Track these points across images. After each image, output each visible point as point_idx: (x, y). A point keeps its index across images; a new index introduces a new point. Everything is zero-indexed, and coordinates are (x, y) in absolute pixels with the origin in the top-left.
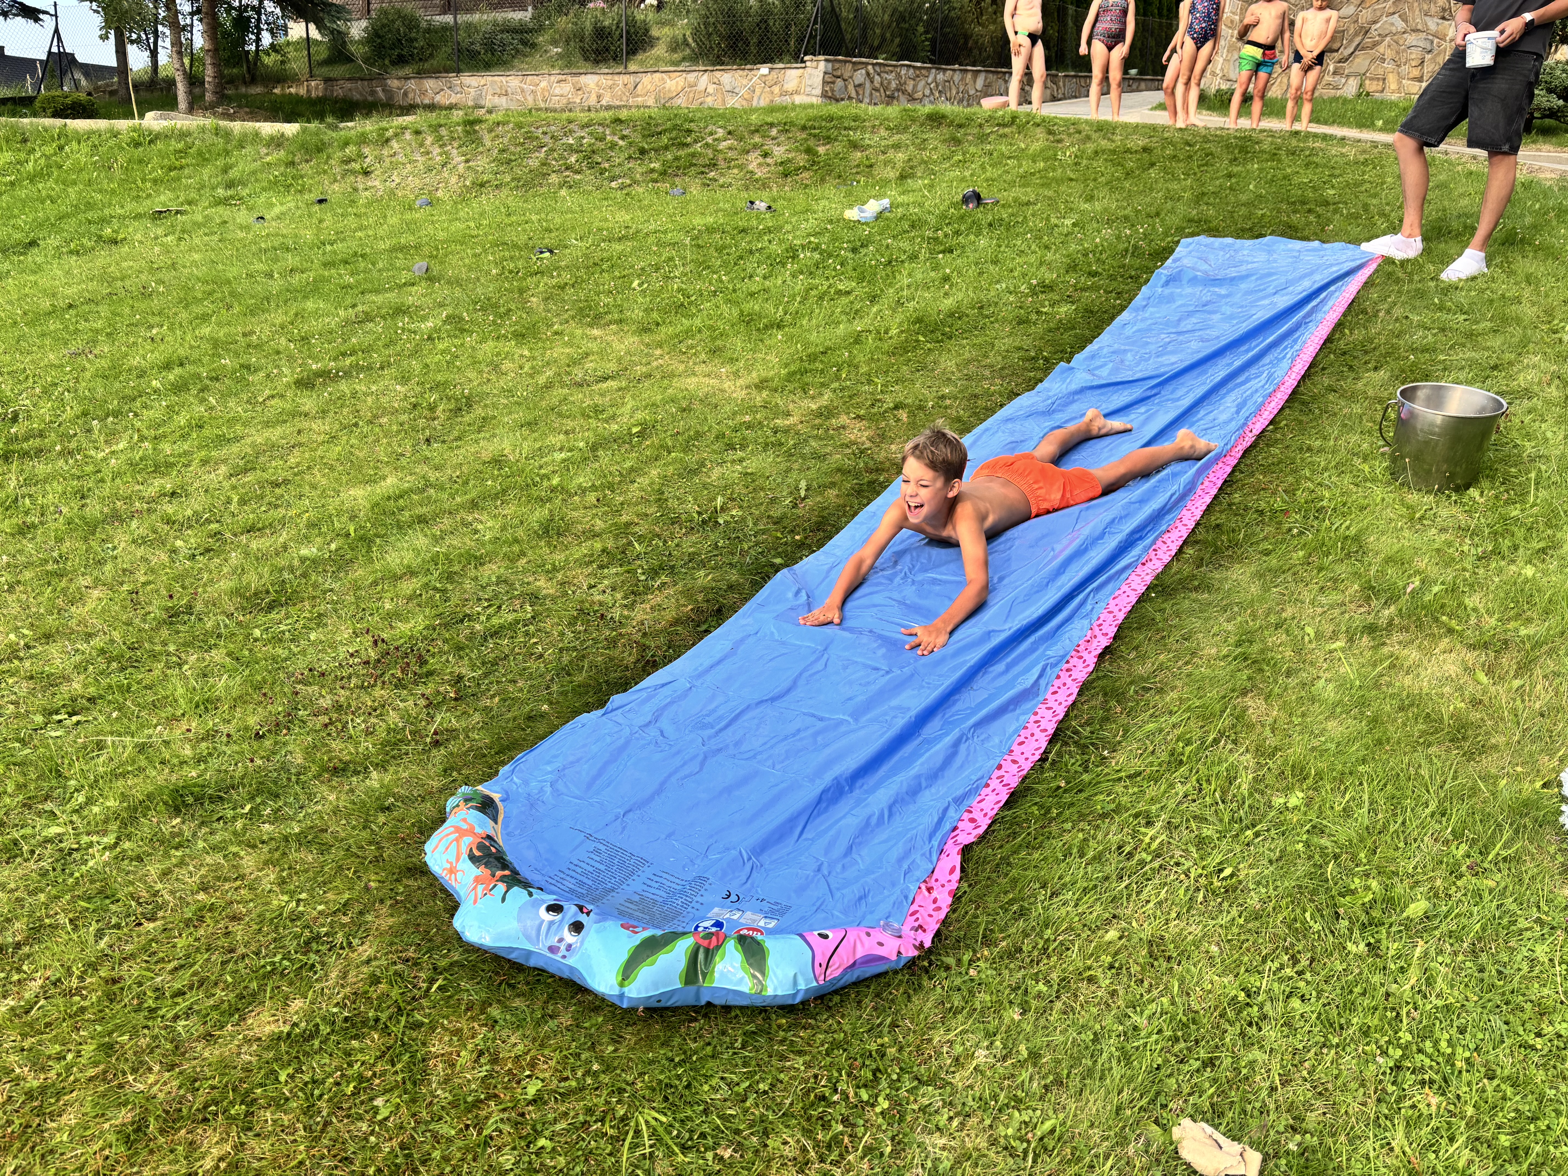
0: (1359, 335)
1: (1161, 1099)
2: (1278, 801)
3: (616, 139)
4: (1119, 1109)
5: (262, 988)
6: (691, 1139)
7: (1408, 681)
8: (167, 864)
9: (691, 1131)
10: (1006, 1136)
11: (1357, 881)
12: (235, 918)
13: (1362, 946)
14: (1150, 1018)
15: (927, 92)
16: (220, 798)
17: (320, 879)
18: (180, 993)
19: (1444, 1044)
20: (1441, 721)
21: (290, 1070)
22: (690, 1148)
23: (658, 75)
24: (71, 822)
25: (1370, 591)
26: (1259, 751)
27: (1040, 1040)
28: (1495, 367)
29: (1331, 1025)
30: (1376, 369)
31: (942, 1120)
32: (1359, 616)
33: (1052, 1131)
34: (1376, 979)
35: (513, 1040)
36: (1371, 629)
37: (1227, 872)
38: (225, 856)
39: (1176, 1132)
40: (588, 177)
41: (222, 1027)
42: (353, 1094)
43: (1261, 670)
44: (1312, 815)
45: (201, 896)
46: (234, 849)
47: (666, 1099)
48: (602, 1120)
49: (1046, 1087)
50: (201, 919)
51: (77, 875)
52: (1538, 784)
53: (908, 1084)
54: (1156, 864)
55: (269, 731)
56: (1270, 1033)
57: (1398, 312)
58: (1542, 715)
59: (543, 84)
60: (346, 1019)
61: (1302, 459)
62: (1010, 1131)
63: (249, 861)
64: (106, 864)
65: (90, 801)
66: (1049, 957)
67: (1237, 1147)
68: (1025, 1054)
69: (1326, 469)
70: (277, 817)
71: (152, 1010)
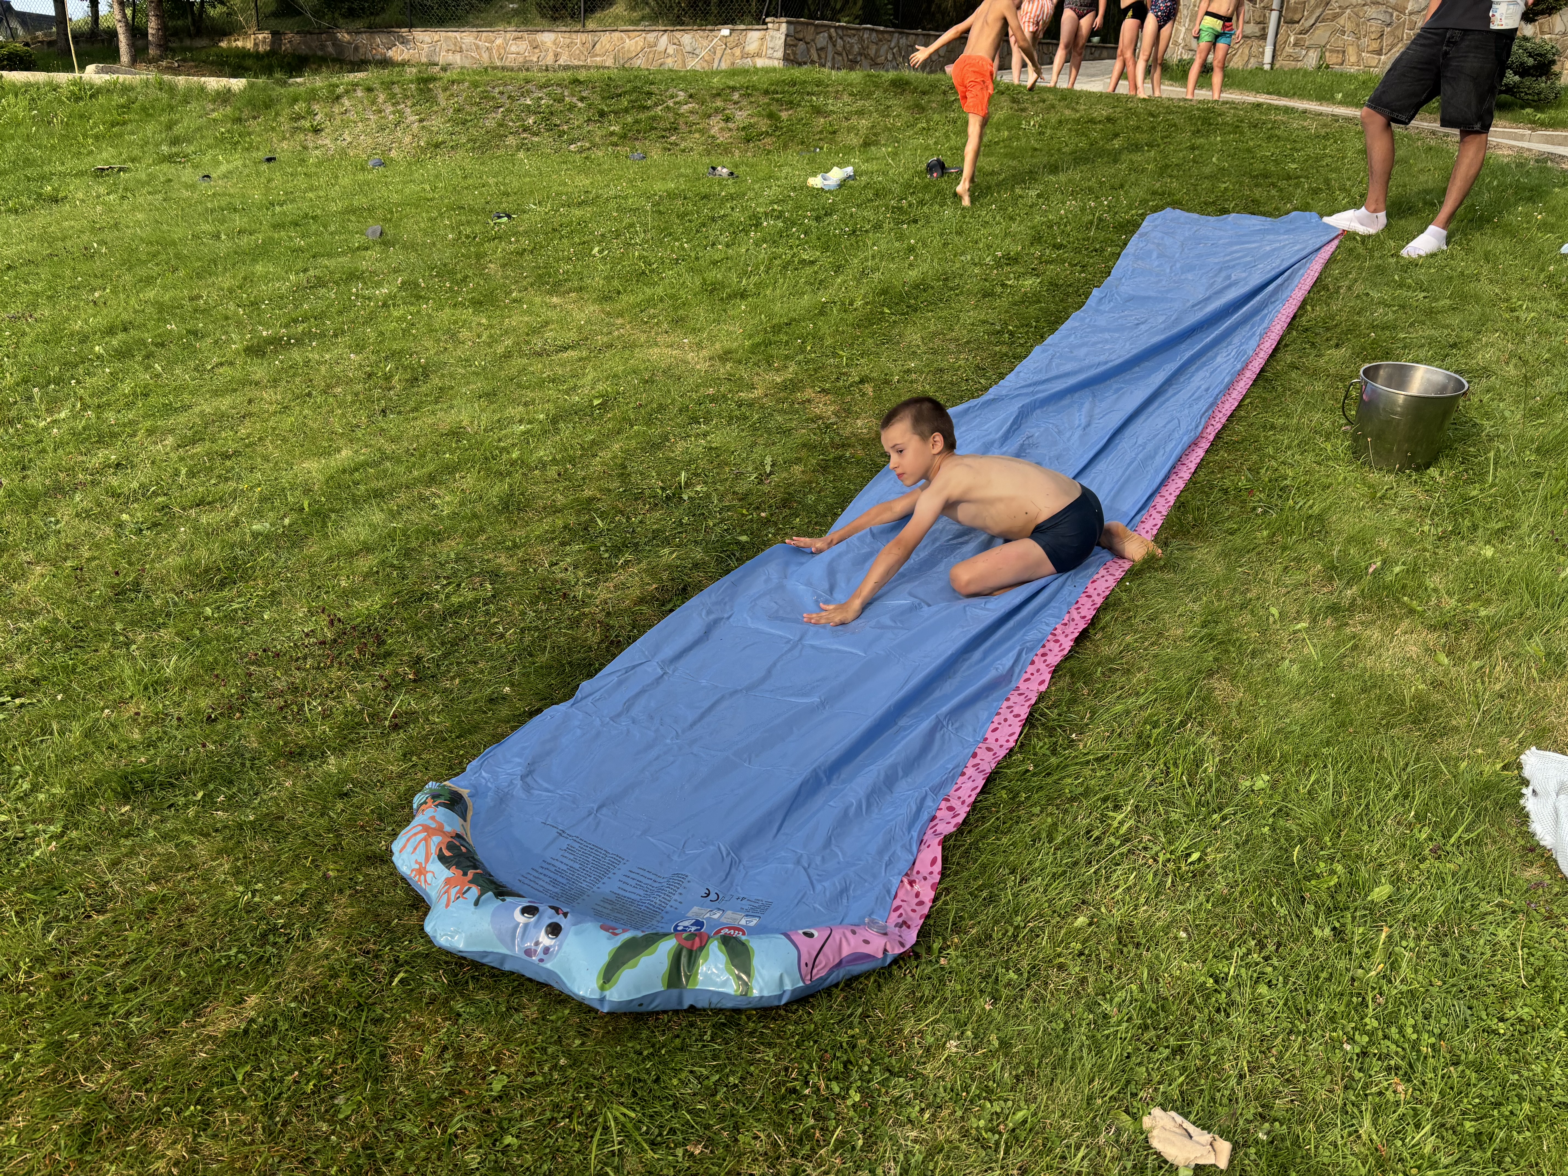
0: (1320, 311)
1: (1132, 1087)
2: (1245, 784)
3: (575, 100)
4: (1090, 1099)
5: (217, 983)
6: (660, 1134)
7: (1370, 662)
8: (117, 853)
9: (661, 1127)
10: (978, 1128)
11: (1322, 865)
12: (189, 909)
13: (1327, 931)
14: (1120, 1005)
15: (890, 57)
16: (171, 784)
17: (276, 869)
18: (132, 989)
19: (1409, 1030)
20: (1403, 702)
21: (248, 1068)
22: (660, 1144)
23: (617, 34)
24: (16, 810)
25: (1332, 571)
26: (1226, 733)
27: (1011, 1029)
28: (1454, 346)
29: (1298, 1011)
30: (1337, 346)
31: (914, 1112)
32: (1322, 596)
33: (1025, 1121)
34: (1342, 964)
35: (477, 1034)
36: (1334, 609)
37: (1195, 856)
38: (177, 846)
39: (1147, 1122)
40: (545, 140)
41: (176, 1024)
42: (313, 1093)
43: (1227, 651)
44: (1277, 798)
45: (152, 888)
46: (186, 838)
47: (635, 1094)
48: (570, 1116)
49: (1017, 1077)
50: (153, 912)
51: (23, 865)
52: (1499, 766)
53: (879, 1075)
54: (1124, 849)
55: (221, 714)
56: (1238, 1019)
57: (1359, 288)
58: (1502, 697)
59: (499, 41)
60: (305, 1015)
61: (1266, 437)
62: (982, 1123)
63: (202, 850)
64: (52, 854)
65: (35, 788)
66: (1019, 945)
67: (1206, 1137)
68: (996, 1043)
69: (1289, 447)
70: (232, 804)
71: (104, 1007)
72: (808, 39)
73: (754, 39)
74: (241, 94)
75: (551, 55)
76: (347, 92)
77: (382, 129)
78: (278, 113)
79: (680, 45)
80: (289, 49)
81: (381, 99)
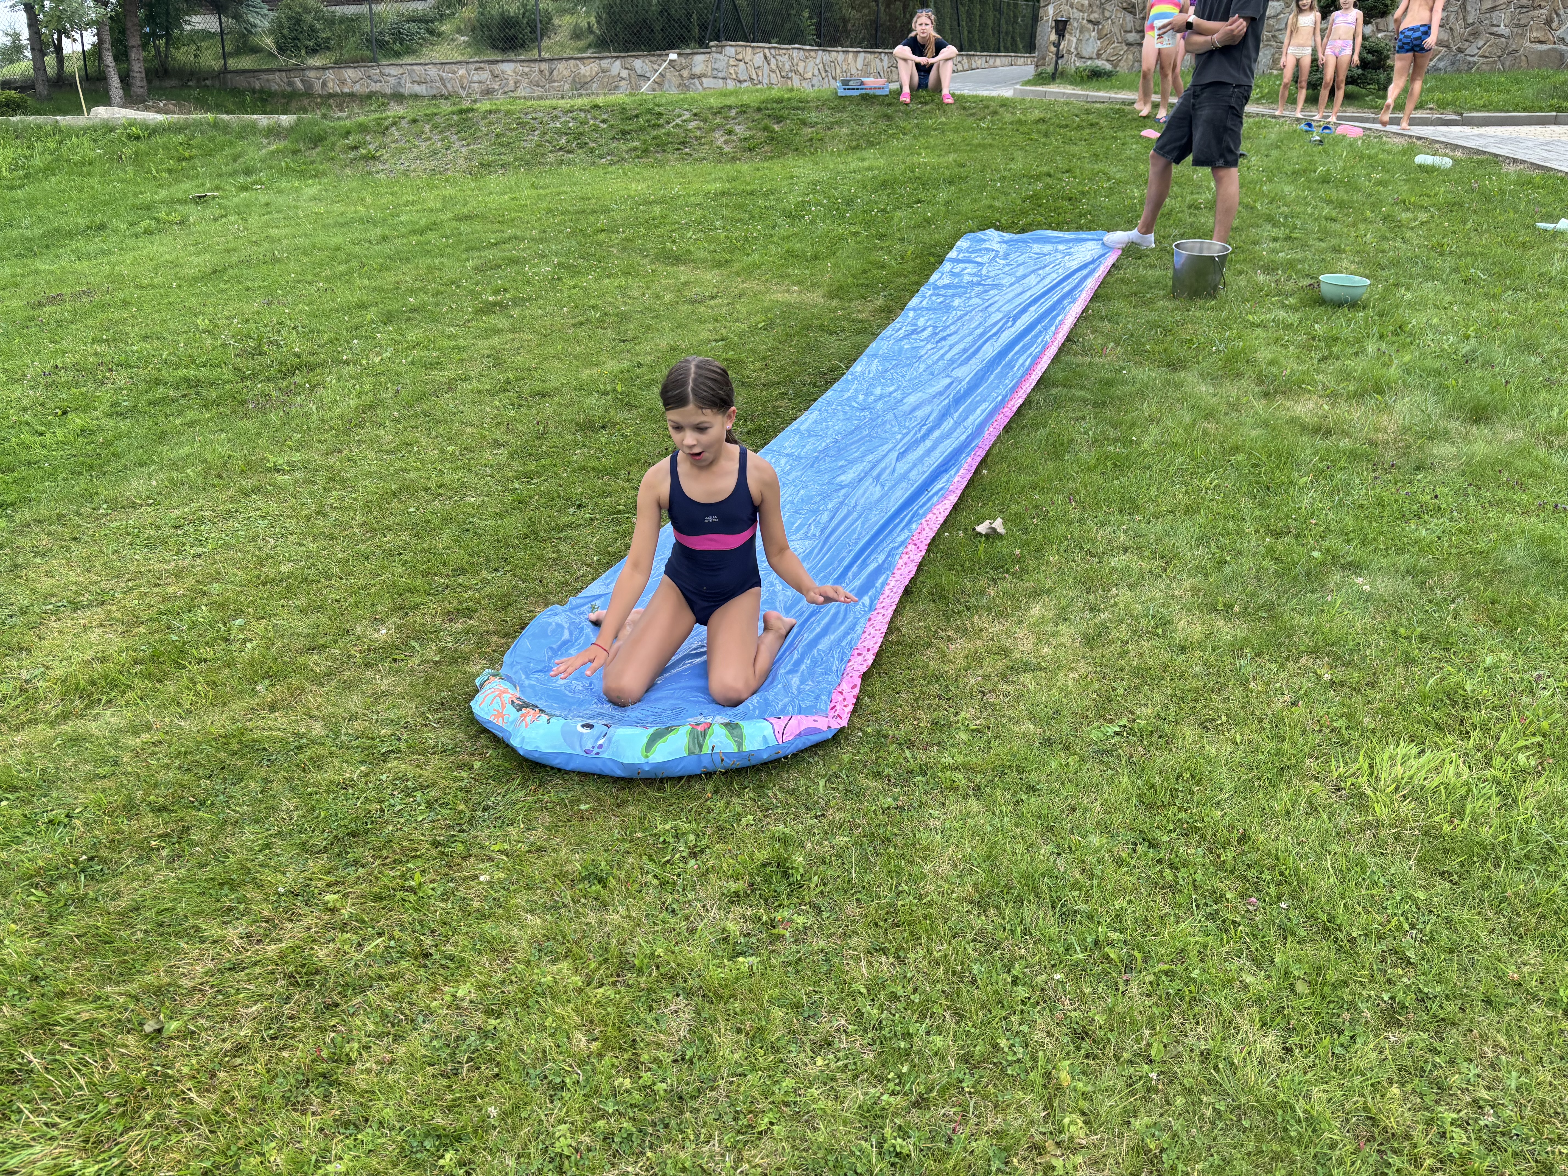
72: (747, 60)
73: (700, 62)
74: (292, 129)
75: (512, 83)
76: (394, 124)
77: (435, 153)
78: (334, 144)
79: (631, 69)
80: (257, 87)
81: (427, 128)
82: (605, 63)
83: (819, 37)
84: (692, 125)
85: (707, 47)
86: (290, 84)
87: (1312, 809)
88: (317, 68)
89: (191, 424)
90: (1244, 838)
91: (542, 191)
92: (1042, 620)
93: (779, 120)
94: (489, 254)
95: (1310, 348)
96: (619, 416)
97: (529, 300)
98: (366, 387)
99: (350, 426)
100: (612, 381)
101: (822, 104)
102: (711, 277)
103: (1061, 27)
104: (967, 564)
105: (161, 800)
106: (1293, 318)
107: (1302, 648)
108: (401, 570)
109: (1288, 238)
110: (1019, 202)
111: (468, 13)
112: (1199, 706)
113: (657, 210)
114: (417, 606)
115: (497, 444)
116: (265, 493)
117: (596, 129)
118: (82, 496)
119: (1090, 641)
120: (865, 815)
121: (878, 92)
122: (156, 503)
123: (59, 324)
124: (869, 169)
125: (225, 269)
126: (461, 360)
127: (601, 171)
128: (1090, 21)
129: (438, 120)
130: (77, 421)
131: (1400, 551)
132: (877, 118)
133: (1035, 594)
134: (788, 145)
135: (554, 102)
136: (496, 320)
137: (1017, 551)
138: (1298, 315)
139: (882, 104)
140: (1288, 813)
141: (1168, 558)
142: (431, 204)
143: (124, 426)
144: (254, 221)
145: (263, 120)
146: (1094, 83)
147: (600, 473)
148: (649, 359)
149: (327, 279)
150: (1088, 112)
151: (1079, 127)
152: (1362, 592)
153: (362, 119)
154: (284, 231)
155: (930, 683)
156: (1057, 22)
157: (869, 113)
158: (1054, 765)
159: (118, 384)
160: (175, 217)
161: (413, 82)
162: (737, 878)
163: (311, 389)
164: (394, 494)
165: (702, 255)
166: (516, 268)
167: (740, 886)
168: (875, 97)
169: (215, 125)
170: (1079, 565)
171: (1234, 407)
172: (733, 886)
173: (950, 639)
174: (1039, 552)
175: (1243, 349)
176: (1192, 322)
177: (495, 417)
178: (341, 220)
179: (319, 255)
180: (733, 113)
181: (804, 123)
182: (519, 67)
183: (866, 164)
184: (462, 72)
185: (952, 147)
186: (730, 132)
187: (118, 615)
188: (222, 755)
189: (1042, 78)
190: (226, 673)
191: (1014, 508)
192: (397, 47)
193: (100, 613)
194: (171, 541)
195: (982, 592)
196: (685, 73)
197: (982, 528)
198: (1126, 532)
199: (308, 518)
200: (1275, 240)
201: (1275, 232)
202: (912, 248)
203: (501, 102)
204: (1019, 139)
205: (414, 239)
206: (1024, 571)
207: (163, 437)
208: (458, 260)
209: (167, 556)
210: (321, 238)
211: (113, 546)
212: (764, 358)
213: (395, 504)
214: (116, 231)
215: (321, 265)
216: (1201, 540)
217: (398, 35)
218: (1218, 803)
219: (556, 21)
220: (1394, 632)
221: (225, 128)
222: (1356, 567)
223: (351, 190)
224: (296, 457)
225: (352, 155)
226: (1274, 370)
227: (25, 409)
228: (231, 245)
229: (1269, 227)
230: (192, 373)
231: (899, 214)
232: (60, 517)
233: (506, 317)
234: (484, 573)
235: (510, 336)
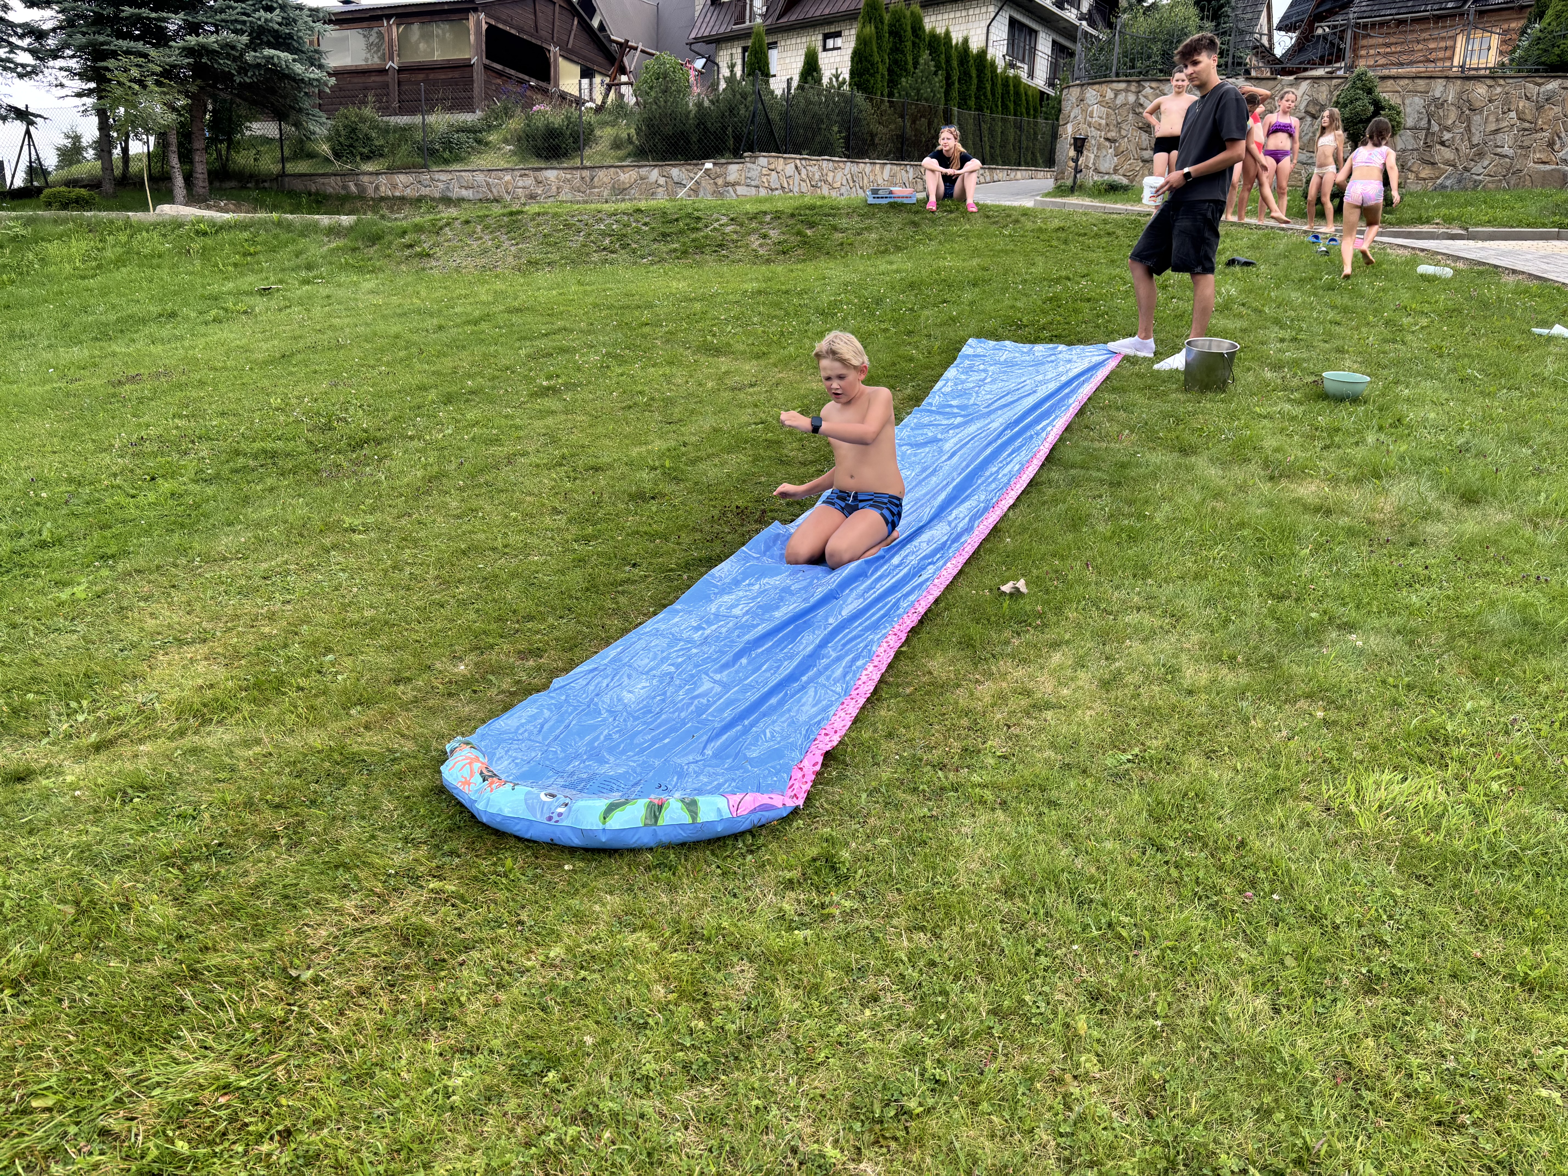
3: (640, 225)
23: (612, 169)
40: (622, 256)
72: (779, 169)
73: (734, 171)
74: (351, 229)
75: (554, 188)
76: (448, 224)
77: (485, 251)
78: (390, 243)
79: (669, 177)
80: (313, 189)
81: (479, 229)
82: (643, 171)
83: (847, 149)
84: (729, 229)
85: (741, 157)
86: (345, 187)
87: (1305, 824)
88: (371, 174)
89: (271, 490)
90: (1242, 844)
91: (588, 288)
92: (1061, 667)
93: (812, 225)
94: (541, 344)
95: (1313, 438)
96: (668, 488)
97: (580, 384)
98: (431, 460)
99: (418, 493)
100: (660, 458)
101: (853, 211)
102: (750, 367)
103: (1079, 144)
104: (993, 619)
105: (277, 800)
106: (1298, 411)
107: (1299, 693)
108: (475, 616)
109: (1294, 339)
110: (1040, 303)
111: (515, 124)
112: (1204, 739)
113: (698, 306)
114: (492, 647)
115: (555, 511)
116: (344, 549)
117: (638, 231)
118: (178, 550)
119: (1106, 685)
120: (903, 821)
121: (905, 201)
122: (245, 558)
123: (140, 400)
124: (897, 271)
125: (293, 354)
126: (519, 438)
127: (643, 271)
128: (1107, 139)
129: (490, 221)
130: (165, 486)
131: (1391, 614)
132: (905, 225)
133: (1055, 645)
134: (819, 249)
135: (599, 206)
136: (548, 403)
137: (1039, 608)
138: (1302, 408)
139: (909, 212)
140: (1282, 826)
141: (1177, 617)
142: (484, 298)
143: (210, 490)
144: (317, 311)
145: (325, 220)
146: (1111, 196)
147: (652, 537)
148: (694, 439)
149: (388, 364)
150: (1105, 222)
151: (1097, 236)
152: (1355, 648)
153: (417, 219)
154: (346, 321)
155: (959, 717)
156: (1075, 139)
157: (897, 221)
158: (1072, 785)
159: (201, 454)
160: (241, 307)
161: (461, 187)
162: (790, 868)
163: (380, 460)
164: (464, 553)
165: (741, 347)
166: (567, 356)
167: (794, 874)
168: (903, 205)
169: (279, 224)
170: (1095, 619)
171: (1242, 488)
172: (788, 875)
173: (977, 681)
174: (1059, 610)
175: (1251, 437)
176: (1202, 413)
177: (553, 488)
178: (398, 311)
179: (380, 342)
180: (768, 218)
181: (835, 228)
182: (562, 173)
183: (894, 267)
184: (508, 178)
185: (975, 252)
186: (765, 236)
187: (220, 650)
188: (327, 764)
189: (1061, 191)
190: (322, 699)
191: (1035, 572)
192: (447, 155)
193: (203, 649)
194: (262, 590)
195: (1007, 643)
196: (720, 181)
197: (1007, 588)
198: (1139, 593)
199: (385, 571)
200: (1282, 340)
201: (1282, 334)
202: (938, 344)
203: (549, 206)
204: (1039, 246)
205: (469, 329)
206: (1045, 625)
207: (246, 500)
208: (511, 348)
209: (259, 601)
210: (381, 326)
211: (209, 593)
212: (801, 440)
213: (465, 561)
214: (186, 319)
215: (382, 351)
216: (1209, 602)
217: (448, 144)
218: (1220, 818)
219: (598, 133)
220: (1384, 682)
221: (288, 227)
222: (1349, 627)
223: (407, 285)
224: (370, 519)
225: (407, 252)
226: (1279, 456)
227: (115, 475)
228: (298, 333)
229: (1276, 329)
230: (269, 445)
231: (926, 312)
232: (158, 567)
233: (559, 400)
234: (550, 620)
235: (564, 417)
